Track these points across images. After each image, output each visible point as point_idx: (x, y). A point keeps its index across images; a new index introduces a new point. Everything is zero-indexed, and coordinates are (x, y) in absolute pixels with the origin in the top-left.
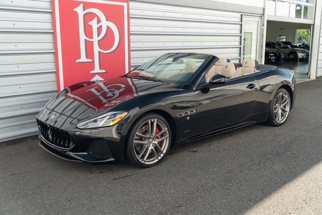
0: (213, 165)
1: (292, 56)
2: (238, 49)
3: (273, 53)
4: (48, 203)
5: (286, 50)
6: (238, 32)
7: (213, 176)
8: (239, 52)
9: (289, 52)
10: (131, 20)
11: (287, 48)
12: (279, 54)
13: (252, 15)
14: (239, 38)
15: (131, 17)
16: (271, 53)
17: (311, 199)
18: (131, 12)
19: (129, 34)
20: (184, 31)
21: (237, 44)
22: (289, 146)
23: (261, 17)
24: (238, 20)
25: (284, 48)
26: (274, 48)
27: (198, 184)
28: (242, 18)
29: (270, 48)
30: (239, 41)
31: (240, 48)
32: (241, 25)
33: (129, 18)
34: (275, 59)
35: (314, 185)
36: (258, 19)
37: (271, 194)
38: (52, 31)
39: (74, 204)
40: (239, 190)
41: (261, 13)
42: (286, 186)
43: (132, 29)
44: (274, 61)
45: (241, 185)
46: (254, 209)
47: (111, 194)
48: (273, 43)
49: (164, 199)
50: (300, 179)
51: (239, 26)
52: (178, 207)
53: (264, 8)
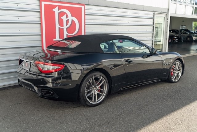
0: (131, 102)
1: (189, 39)
2: (152, 34)
3: (176, 37)
4: (37, 119)
5: (185, 34)
6: (152, 23)
7: (131, 107)
8: (152, 36)
9: (187, 36)
10: (86, 16)
11: (186, 33)
12: (180, 37)
13: (160, 13)
14: (152, 27)
15: (86, 14)
16: (175, 36)
17: (185, 120)
18: (86, 11)
19: (85, 24)
20: (118, 23)
21: (151, 31)
22: (178, 92)
23: (167, 14)
24: (152, 16)
25: (184, 33)
26: (178, 33)
27: (122, 111)
28: (154, 15)
29: (175, 33)
30: (152, 29)
31: (153, 33)
32: (154, 19)
33: (85, 15)
34: (177, 41)
35: (188, 113)
36: (164, 16)
37: (163, 117)
38: (40, 22)
39: (51, 120)
40: (145, 115)
41: (167, 12)
42: (172, 113)
43: (86, 21)
44: (177, 42)
45: (146, 112)
46: (152, 125)
47: (72, 115)
48: (177, 30)
49: (102, 118)
50: (181, 110)
51: (152, 20)
52: (109, 122)
53: (168, 9)
